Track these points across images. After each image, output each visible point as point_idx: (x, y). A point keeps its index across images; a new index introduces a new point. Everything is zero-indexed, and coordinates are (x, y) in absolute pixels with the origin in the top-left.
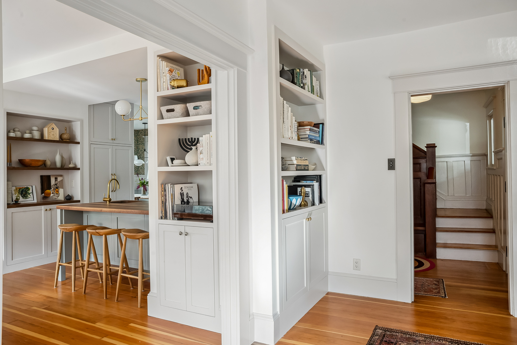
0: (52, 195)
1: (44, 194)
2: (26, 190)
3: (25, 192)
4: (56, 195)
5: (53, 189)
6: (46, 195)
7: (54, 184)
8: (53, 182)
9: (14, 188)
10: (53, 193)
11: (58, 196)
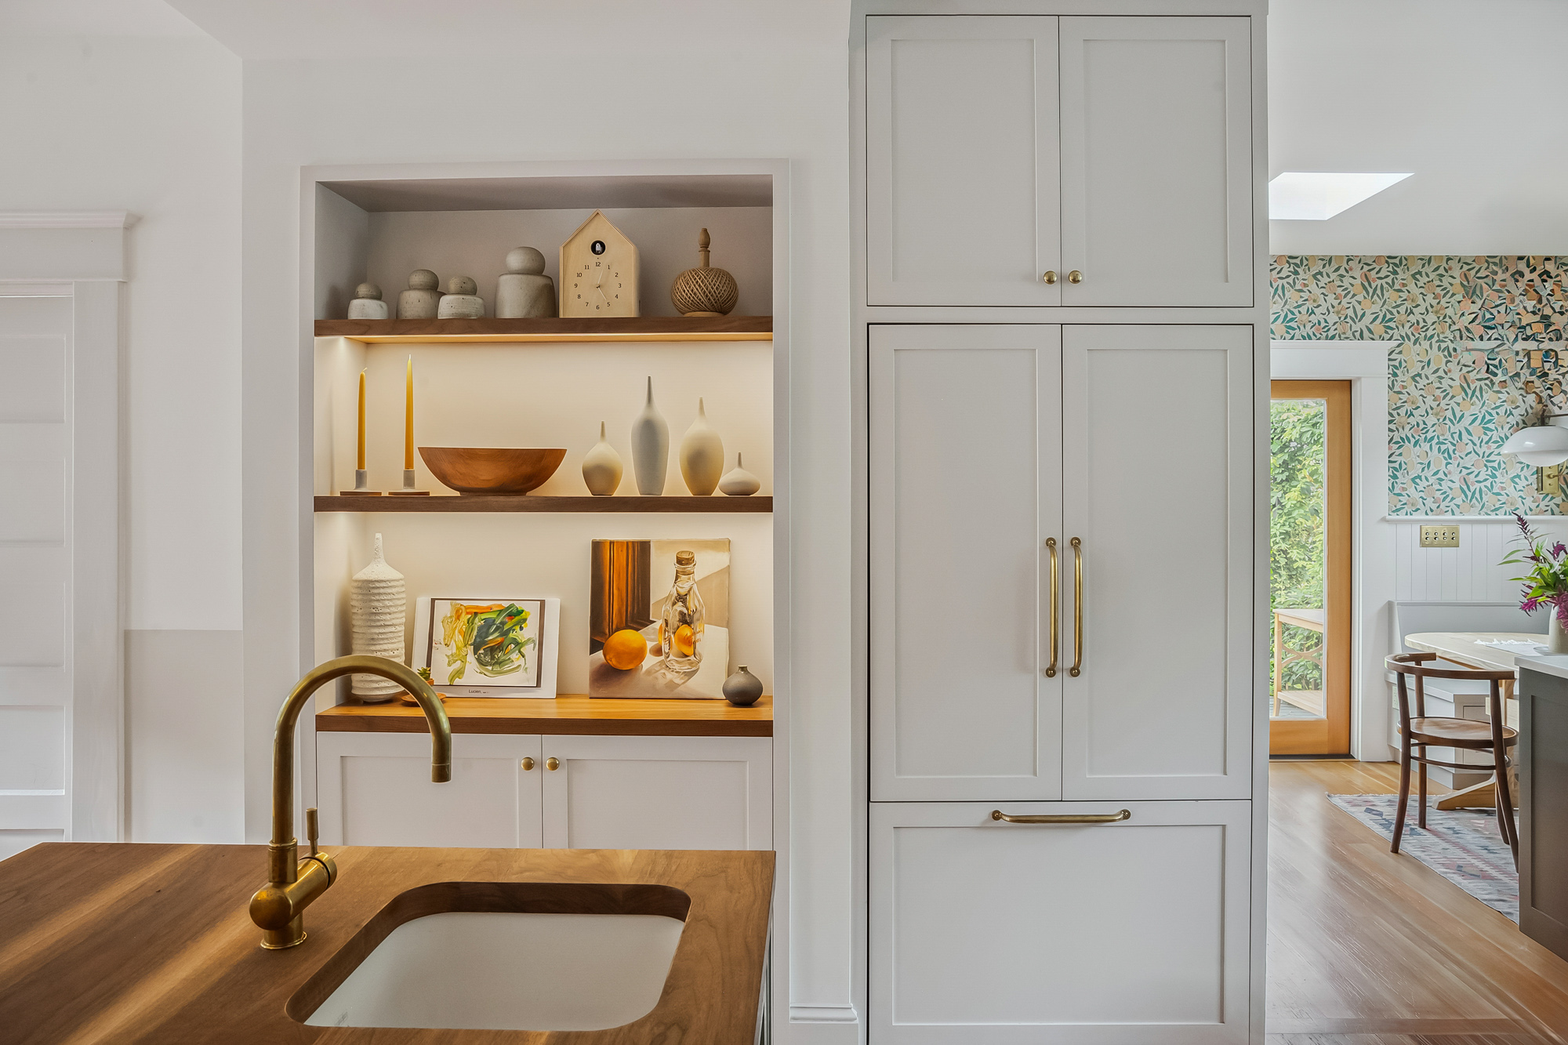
0: (649, 661)
1: (600, 654)
2: (503, 623)
3: (496, 634)
4: (677, 667)
5: (658, 624)
6: (614, 663)
7: (670, 595)
8: (663, 583)
9: (444, 610)
10: (658, 651)
11: (686, 668)
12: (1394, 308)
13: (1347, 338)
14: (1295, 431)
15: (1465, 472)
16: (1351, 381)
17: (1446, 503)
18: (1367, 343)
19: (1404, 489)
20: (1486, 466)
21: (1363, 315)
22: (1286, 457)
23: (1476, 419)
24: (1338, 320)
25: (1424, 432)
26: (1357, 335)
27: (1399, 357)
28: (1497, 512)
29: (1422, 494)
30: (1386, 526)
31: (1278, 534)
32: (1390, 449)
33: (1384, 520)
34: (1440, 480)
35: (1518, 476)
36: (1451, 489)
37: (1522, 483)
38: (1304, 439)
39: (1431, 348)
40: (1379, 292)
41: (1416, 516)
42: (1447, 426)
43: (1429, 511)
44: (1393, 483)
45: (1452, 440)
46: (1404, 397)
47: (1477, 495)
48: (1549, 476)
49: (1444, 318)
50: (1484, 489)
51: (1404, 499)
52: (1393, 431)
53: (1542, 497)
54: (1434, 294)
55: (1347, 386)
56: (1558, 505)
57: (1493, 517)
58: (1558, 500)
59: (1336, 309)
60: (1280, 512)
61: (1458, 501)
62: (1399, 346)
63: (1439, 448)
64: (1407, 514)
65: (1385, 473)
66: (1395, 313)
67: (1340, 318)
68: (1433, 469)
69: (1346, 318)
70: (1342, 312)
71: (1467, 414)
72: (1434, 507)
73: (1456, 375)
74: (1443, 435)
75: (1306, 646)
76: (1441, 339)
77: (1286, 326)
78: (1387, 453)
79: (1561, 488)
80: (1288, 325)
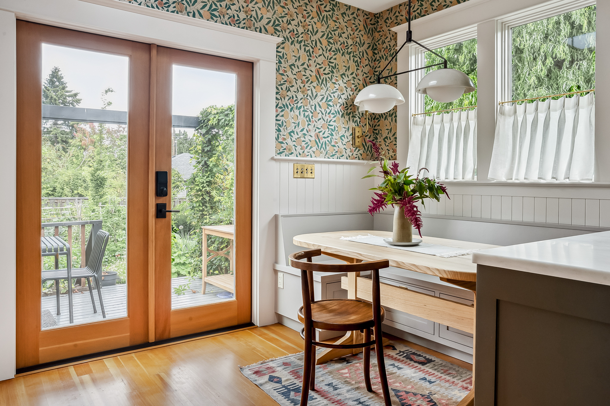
12: (280, 17)
13: (252, 30)
14: (215, 119)
15: (317, 131)
16: (253, 63)
17: (308, 150)
18: (263, 36)
19: (284, 139)
20: (328, 128)
21: (262, 18)
22: (210, 137)
23: (323, 98)
24: (246, 17)
25: (296, 102)
26: (258, 30)
27: (282, 51)
28: (333, 157)
29: (294, 143)
30: (273, 163)
31: (205, 182)
32: (277, 111)
33: (273, 159)
34: (305, 135)
35: (343, 136)
36: (310, 141)
37: (346, 140)
38: (220, 123)
39: (301, 49)
40: (271, 4)
41: (291, 157)
42: (309, 101)
43: (298, 155)
44: (278, 135)
45: (311, 110)
46: (285, 78)
47: (324, 146)
48: (358, 137)
49: (308, 31)
50: (327, 142)
51: (284, 146)
52: (278, 100)
53: (354, 149)
54: (302, 14)
55: (250, 65)
57: (331, 160)
58: (361, 152)
59: (245, 9)
60: (206, 169)
61: (314, 149)
62: (283, 43)
63: (304, 114)
64: (286, 156)
65: (274, 128)
66: (281, 21)
67: (247, 16)
68: (301, 127)
69: (251, 17)
70: (249, 12)
71: (319, 94)
72: (301, 152)
73: (313, 68)
74: (306, 106)
75: (221, 247)
76: (306, 44)
77: (211, 13)
78: (275, 114)
79: (363, 144)
80: (212, 12)
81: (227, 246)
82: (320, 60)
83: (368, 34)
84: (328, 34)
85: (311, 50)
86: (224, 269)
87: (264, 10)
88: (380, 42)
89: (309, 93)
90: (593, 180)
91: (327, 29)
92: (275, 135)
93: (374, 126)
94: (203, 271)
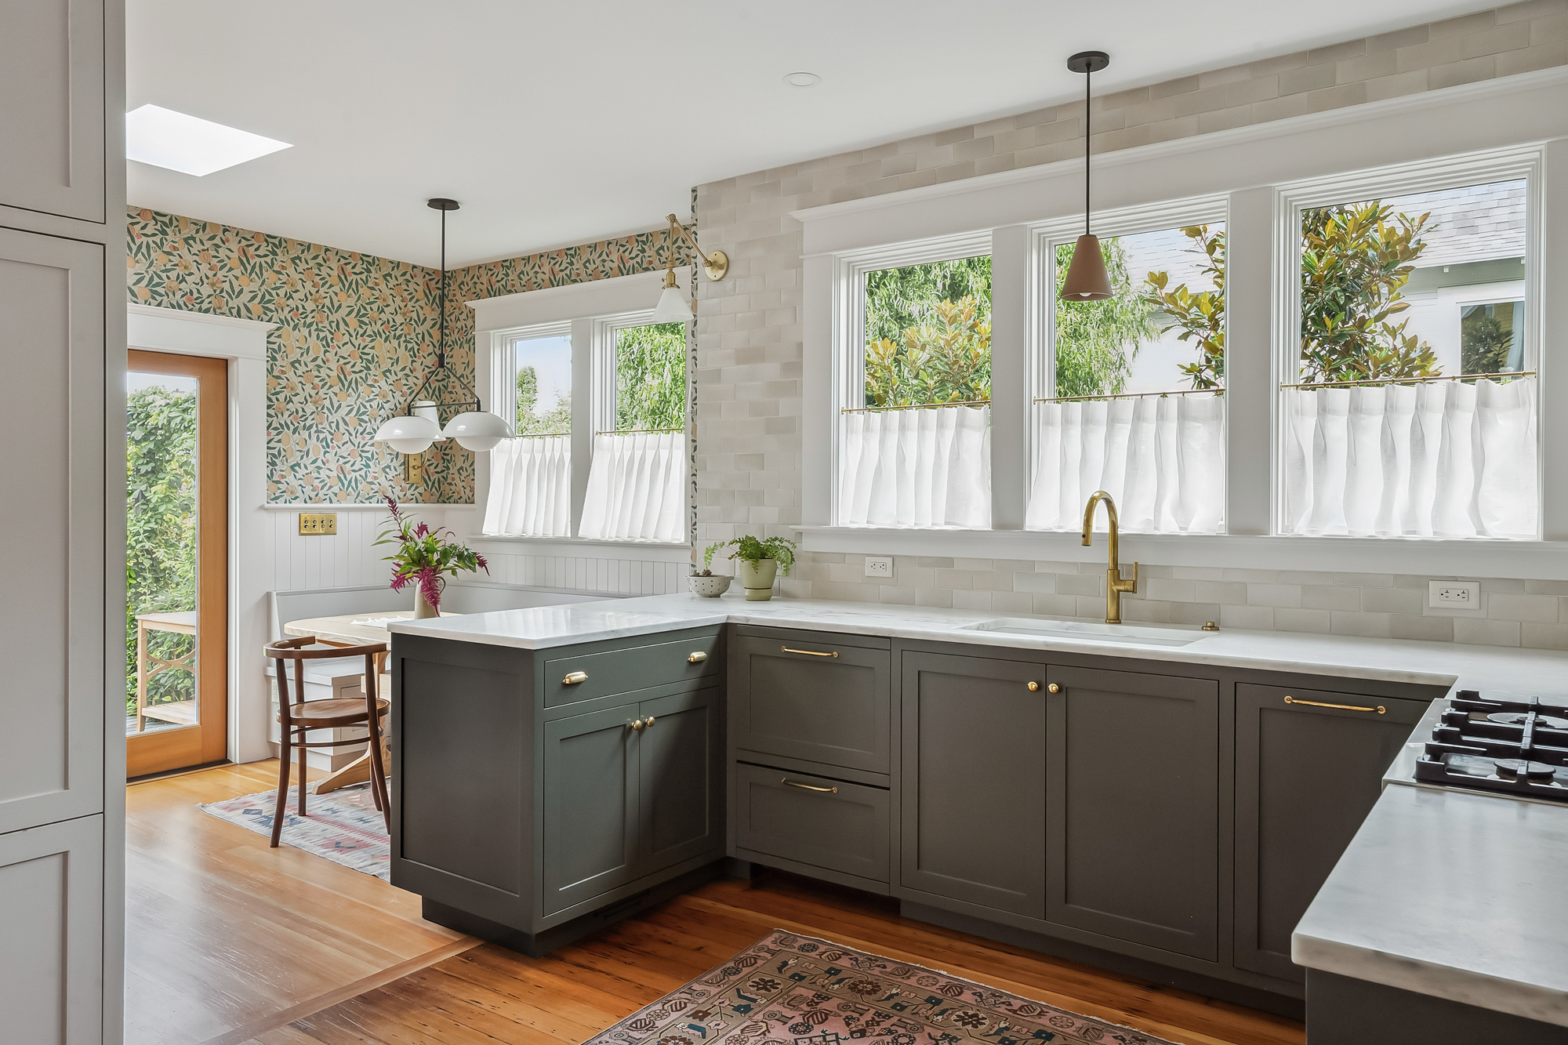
12: (273, 289)
13: (223, 314)
14: (162, 416)
15: (342, 461)
16: (227, 360)
17: (324, 491)
18: (244, 321)
19: (283, 477)
20: (360, 455)
21: (241, 292)
22: (152, 446)
23: (352, 410)
24: (213, 293)
25: (303, 419)
26: (234, 311)
27: (278, 340)
28: (371, 501)
29: (301, 482)
30: (264, 514)
31: (142, 531)
32: (268, 434)
33: (262, 508)
34: (319, 468)
35: (389, 467)
36: (329, 477)
37: (392, 473)
38: (173, 425)
39: (310, 336)
40: (257, 270)
41: (295, 504)
42: (326, 415)
43: (308, 500)
44: (271, 470)
45: (330, 430)
46: (284, 383)
47: (353, 484)
48: (414, 467)
49: (323, 307)
50: (359, 478)
51: (283, 487)
52: (272, 416)
53: (408, 486)
54: (313, 281)
55: (223, 365)
56: (421, 494)
57: (367, 505)
58: (421, 490)
59: (210, 280)
60: (145, 507)
61: (336, 489)
62: (278, 329)
63: (318, 437)
64: (286, 502)
65: (264, 460)
66: (275, 295)
67: (215, 291)
68: (312, 457)
69: (222, 291)
70: (217, 285)
71: (344, 404)
72: (313, 495)
73: (333, 365)
74: (321, 423)
75: (177, 653)
76: (320, 327)
77: (151, 290)
78: (266, 439)
79: (424, 479)
80: (154, 289)
81: (188, 650)
82: (345, 351)
83: (432, 305)
84: (360, 309)
85: (330, 336)
86: (185, 694)
87: (244, 280)
88: (453, 317)
89: (327, 403)
90: (683, 540)
91: (357, 301)
92: (266, 471)
93: (443, 449)
94: (139, 698)
